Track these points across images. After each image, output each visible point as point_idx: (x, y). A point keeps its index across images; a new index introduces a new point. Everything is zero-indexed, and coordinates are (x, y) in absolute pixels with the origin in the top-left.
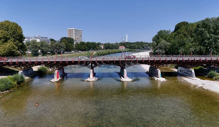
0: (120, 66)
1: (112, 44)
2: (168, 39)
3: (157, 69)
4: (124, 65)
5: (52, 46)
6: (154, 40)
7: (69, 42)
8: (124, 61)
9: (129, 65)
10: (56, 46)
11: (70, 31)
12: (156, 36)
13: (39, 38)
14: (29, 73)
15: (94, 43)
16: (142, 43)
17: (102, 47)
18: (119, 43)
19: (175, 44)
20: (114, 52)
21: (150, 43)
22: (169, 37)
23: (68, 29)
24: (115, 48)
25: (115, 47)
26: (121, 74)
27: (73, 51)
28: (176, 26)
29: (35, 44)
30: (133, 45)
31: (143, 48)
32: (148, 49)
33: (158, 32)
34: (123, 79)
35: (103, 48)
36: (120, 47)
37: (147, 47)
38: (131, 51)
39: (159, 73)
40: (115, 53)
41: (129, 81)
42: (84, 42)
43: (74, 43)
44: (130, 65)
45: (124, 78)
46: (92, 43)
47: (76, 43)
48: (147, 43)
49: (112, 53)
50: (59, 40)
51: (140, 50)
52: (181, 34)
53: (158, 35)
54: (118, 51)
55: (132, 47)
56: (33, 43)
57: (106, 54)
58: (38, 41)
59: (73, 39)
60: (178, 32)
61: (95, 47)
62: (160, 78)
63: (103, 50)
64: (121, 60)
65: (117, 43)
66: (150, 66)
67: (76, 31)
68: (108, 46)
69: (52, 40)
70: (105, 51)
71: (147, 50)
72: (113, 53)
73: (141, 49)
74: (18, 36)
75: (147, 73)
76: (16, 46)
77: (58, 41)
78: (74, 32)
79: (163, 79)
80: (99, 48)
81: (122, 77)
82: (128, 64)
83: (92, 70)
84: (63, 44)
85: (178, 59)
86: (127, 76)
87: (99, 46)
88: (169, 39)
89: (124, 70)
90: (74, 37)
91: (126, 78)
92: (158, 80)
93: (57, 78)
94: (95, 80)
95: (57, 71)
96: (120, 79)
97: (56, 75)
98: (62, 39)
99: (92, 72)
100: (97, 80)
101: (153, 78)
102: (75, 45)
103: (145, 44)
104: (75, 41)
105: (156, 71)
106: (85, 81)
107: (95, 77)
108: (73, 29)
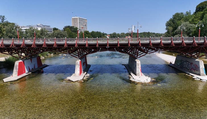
0: (129, 54)
1: (118, 34)
2: (190, 20)
3: (196, 60)
4: (136, 52)
5: (53, 35)
6: (168, 25)
7: (72, 31)
10: (58, 35)
11: (75, 20)
12: (171, 20)
13: (41, 27)
15: (99, 33)
16: (149, 33)
17: (107, 37)
18: (125, 33)
21: (157, 34)
22: (193, 18)
23: (73, 18)
25: (121, 37)
26: (131, 68)
30: (140, 35)
33: (173, 15)
34: (135, 78)
36: (126, 37)
42: (88, 31)
44: (147, 52)
45: (136, 75)
46: (97, 32)
50: (63, 29)
53: (174, 18)
59: (77, 28)
61: (100, 37)
64: (130, 42)
65: (123, 34)
67: (80, 19)
68: (114, 36)
69: (55, 29)
78: (79, 21)
81: (132, 74)
84: (65, 33)
86: (142, 72)
87: (104, 36)
88: (193, 20)
89: (136, 60)
90: (79, 27)
91: (140, 75)
92: (201, 79)
93: (19, 75)
94: (83, 78)
95: (21, 61)
96: (130, 78)
97: (16, 68)
98: (65, 28)
99: (79, 64)
100: (87, 78)
101: (189, 76)
102: (80, 34)
103: (153, 35)
104: (80, 31)
105: (194, 63)
106: (65, 79)
107: (86, 73)
108: (77, 17)
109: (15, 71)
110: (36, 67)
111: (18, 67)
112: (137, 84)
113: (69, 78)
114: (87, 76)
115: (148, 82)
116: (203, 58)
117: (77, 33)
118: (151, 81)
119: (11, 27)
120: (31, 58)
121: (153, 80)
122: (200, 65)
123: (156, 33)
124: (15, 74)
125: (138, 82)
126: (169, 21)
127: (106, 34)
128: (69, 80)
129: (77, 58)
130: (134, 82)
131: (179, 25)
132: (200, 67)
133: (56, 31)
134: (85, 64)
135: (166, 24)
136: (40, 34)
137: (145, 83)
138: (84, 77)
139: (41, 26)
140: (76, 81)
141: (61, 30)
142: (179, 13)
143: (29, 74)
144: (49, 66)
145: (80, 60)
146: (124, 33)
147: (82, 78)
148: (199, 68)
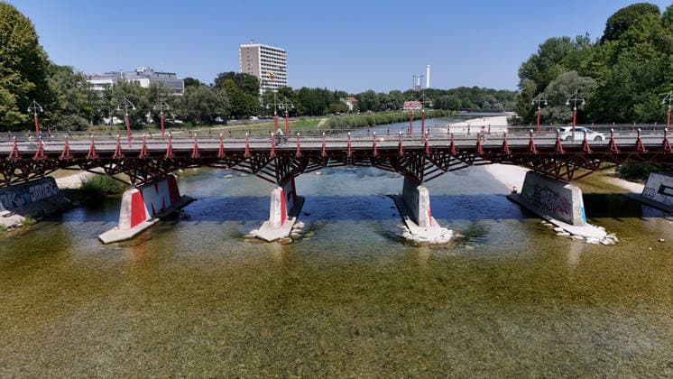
1: (382, 94)
2: (584, 65)
3: (567, 186)
4: (420, 167)
5: (187, 101)
6: (526, 73)
7: (241, 88)
8: (421, 151)
9: (439, 166)
10: (200, 102)
11: (249, 53)
12: (533, 60)
13: (148, 76)
14: (34, 199)
15: (323, 92)
16: (475, 91)
17: (348, 104)
18: (403, 91)
19: (618, 83)
20: (387, 121)
21: (501, 92)
22: (591, 58)
23: (242, 46)
24: (392, 108)
25: (390, 104)
26: (406, 207)
27: (255, 116)
28: (609, 20)
29: (129, 92)
30: (447, 96)
31: (481, 107)
32: (495, 111)
33: (540, 46)
34: (414, 232)
35: (351, 108)
36: (407, 103)
37: (491, 102)
38: (442, 116)
39: (578, 203)
40: (390, 123)
41: (440, 240)
42: (290, 89)
43: (261, 91)
44: (447, 166)
45: (418, 224)
46: (318, 90)
47: (267, 93)
48: (492, 91)
49: (379, 121)
50: (213, 83)
51: (469, 114)
52: (641, 42)
53: (543, 55)
54: (398, 117)
55: (446, 105)
56: (125, 89)
57: (361, 126)
58: (145, 83)
59: (255, 80)
60: (629, 38)
61: (328, 104)
62: (580, 224)
63: (350, 112)
64: (404, 144)
65: (397, 93)
66: (528, 170)
67: (266, 51)
68: (367, 102)
69: (190, 82)
70: (357, 117)
71: (493, 114)
72: (383, 123)
73: (474, 111)
74: (17, 53)
75: (513, 198)
76: (11, 92)
77: (211, 85)
78: (260, 58)
79: (595, 234)
80: (339, 106)
81: (409, 222)
82: (434, 162)
83: (278, 191)
84: (222, 95)
85: (643, 142)
86: (432, 215)
87: (339, 103)
88: (590, 65)
89: (419, 188)
90: (261, 74)
91: (428, 224)
92: (571, 235)
93: (133, 224)
94: (290, 233)
95: (136, 190)
96: (402, 231)
97: (127, 209)
98: (220, 78)
99: (279, 198)
100: (300, 233)
101: (546, 227)
102: (263, 97)
103: (487, 96)
104: (264, 86)
105: (562, 194)
106: (247, 236)
107: (294, 218)
108: (256, 45)
109: (125, 215)
110: (168, 204)
111: (130, 207)
112: (419, 245)
113: (255, 232)
114: (298, 228)
115: (444, 241)
116: (608, 175)
117: (256, 95)
118: (452, 238)
119: (63, 80)
120: (155, 182)
121: (458, 235)
122: (573, 200)
123: (498, 90)
124: (125, 223)
125: (422, 242)
126: (529, 62)
127: (344, 95)
128: (256, 237)
129: (274, 182)
130: (411, 243)
131: (552, 78)
132: (574, 205)
133: (192, 87)
134: (292, 195)
135: (521, 69)
136: (147, 101)
137: (437, 244)
138: (292, 229)
139: (147, 73)
140: (274, 241)
141: (209, 85)
142: (558, 37)
143: (155, 223)
144: (196, 200)
145: (281, 189)
146: (399, 92)
147: (287, 233)
148: (571, 205)
